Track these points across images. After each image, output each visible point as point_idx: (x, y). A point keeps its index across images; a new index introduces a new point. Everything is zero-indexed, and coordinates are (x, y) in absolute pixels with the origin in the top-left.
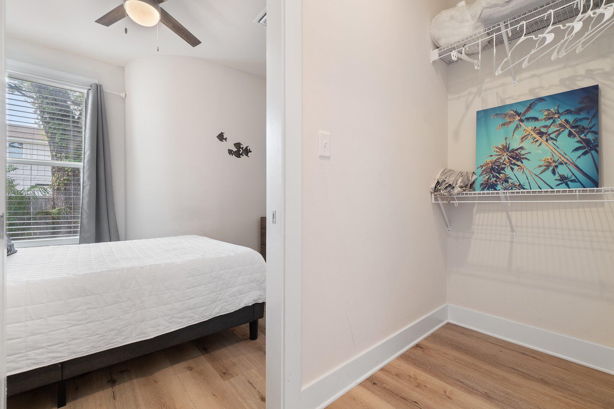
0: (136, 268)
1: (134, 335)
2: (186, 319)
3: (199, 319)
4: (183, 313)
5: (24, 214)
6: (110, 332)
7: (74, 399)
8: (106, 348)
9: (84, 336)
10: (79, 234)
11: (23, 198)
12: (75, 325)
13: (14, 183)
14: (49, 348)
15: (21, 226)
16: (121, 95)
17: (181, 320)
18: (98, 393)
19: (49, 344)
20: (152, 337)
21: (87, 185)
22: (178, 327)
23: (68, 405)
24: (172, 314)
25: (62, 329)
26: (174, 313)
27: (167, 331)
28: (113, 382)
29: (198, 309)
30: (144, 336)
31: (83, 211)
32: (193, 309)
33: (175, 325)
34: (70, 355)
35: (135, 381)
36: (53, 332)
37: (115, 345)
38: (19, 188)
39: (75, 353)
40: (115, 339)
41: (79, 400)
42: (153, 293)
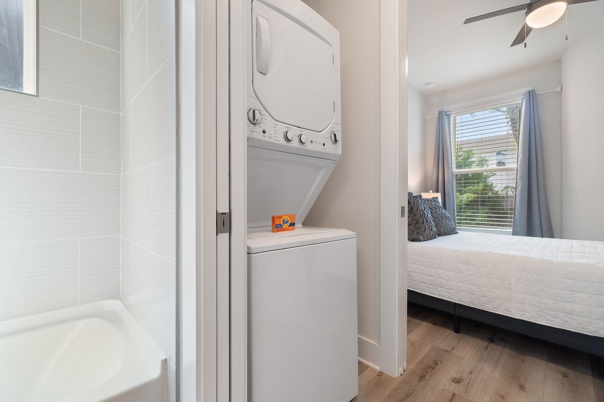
0: (509, 256)
1: (502, 309)
2: (558, 320)
3: (578, 329)
4: (556, 313)
5: (498, 209)
6: (483, 297)
7: (464, 334)
8: (480, 308)
9: (467, 292)
10: (512, 228)
11: (498, 197)
12: (461, 282)
13: (493, 186)
14: (447, 290)
15: (498, 218)
16: (556, 90)
17: (553, 319)
18: (479, 340)
19: (447, 287)
20: (517, 318)
21: (519, 185)
22: (548, 324)
23: (460, 334)
24: (542, 308)
25: (454, 281)
26: (544, 308)
27: (534, 320)
28: (491, 341)
29: (577, 317)
30: (509, 313)
31: (516, 207)
32: (571, 315)
33: (544, 320)
34: (458, 300)
35: (507, 350)
36: (450, 281)
37: (487, 309)
38: (496, 189)
39: (461, 301)
40: (487, 304)
41: (466, 336)
42: (521, 280)
